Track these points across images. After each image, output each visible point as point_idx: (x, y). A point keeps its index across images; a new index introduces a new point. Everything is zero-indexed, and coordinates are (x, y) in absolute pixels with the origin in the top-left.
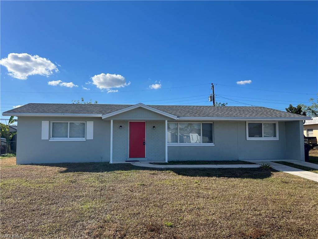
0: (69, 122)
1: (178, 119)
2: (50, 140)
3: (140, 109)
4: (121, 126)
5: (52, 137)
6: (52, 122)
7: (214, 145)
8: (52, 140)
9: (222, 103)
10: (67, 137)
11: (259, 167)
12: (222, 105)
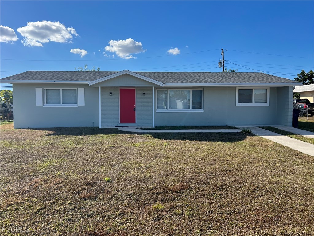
0: (61, 89)
1: (164, 85)
2: (44, 106)
3: (126, 75)
4: (111, 93)
5: (46, 103)
6: (45, 89)
7: (203, 111)
8: (46, 106)
9: (232, 70)
10: (60, 103)
11: (239, 132)
12: (232, 71)
